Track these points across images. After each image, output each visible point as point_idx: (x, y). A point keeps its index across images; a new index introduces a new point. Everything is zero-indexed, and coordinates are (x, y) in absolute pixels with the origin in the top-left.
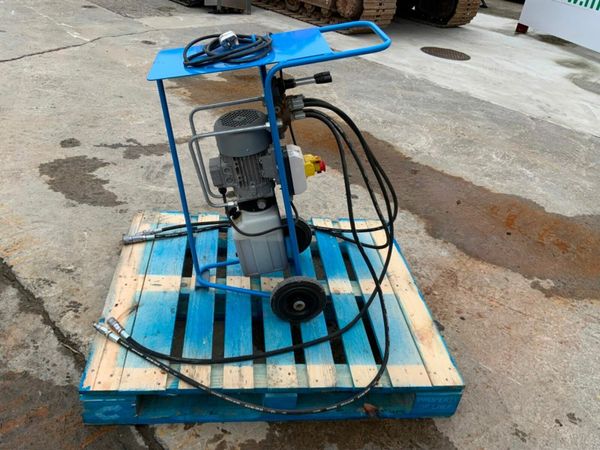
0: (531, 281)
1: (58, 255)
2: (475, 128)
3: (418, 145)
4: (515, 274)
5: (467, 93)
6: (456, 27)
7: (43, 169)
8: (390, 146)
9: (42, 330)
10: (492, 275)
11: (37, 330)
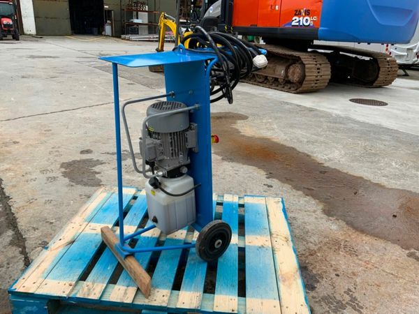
0: (407, 252)
1: (48, 213)
2: (382, 146)
3: (331, 156)
4: (393, 245)
5: (380, 125)
6: (380, 87)
7: (63, 165)
8: (308, 156)
9: (17, 257)
10: (372, 245)
11: (14, 257)
